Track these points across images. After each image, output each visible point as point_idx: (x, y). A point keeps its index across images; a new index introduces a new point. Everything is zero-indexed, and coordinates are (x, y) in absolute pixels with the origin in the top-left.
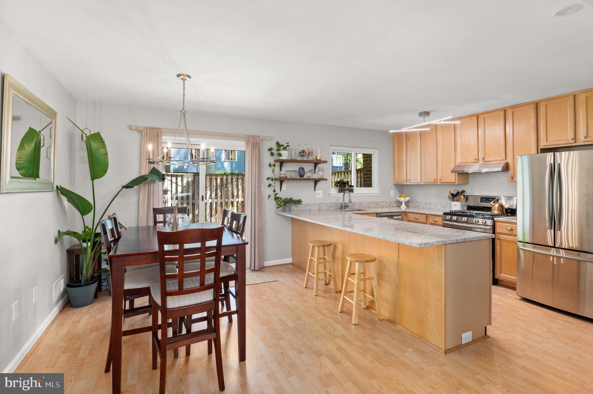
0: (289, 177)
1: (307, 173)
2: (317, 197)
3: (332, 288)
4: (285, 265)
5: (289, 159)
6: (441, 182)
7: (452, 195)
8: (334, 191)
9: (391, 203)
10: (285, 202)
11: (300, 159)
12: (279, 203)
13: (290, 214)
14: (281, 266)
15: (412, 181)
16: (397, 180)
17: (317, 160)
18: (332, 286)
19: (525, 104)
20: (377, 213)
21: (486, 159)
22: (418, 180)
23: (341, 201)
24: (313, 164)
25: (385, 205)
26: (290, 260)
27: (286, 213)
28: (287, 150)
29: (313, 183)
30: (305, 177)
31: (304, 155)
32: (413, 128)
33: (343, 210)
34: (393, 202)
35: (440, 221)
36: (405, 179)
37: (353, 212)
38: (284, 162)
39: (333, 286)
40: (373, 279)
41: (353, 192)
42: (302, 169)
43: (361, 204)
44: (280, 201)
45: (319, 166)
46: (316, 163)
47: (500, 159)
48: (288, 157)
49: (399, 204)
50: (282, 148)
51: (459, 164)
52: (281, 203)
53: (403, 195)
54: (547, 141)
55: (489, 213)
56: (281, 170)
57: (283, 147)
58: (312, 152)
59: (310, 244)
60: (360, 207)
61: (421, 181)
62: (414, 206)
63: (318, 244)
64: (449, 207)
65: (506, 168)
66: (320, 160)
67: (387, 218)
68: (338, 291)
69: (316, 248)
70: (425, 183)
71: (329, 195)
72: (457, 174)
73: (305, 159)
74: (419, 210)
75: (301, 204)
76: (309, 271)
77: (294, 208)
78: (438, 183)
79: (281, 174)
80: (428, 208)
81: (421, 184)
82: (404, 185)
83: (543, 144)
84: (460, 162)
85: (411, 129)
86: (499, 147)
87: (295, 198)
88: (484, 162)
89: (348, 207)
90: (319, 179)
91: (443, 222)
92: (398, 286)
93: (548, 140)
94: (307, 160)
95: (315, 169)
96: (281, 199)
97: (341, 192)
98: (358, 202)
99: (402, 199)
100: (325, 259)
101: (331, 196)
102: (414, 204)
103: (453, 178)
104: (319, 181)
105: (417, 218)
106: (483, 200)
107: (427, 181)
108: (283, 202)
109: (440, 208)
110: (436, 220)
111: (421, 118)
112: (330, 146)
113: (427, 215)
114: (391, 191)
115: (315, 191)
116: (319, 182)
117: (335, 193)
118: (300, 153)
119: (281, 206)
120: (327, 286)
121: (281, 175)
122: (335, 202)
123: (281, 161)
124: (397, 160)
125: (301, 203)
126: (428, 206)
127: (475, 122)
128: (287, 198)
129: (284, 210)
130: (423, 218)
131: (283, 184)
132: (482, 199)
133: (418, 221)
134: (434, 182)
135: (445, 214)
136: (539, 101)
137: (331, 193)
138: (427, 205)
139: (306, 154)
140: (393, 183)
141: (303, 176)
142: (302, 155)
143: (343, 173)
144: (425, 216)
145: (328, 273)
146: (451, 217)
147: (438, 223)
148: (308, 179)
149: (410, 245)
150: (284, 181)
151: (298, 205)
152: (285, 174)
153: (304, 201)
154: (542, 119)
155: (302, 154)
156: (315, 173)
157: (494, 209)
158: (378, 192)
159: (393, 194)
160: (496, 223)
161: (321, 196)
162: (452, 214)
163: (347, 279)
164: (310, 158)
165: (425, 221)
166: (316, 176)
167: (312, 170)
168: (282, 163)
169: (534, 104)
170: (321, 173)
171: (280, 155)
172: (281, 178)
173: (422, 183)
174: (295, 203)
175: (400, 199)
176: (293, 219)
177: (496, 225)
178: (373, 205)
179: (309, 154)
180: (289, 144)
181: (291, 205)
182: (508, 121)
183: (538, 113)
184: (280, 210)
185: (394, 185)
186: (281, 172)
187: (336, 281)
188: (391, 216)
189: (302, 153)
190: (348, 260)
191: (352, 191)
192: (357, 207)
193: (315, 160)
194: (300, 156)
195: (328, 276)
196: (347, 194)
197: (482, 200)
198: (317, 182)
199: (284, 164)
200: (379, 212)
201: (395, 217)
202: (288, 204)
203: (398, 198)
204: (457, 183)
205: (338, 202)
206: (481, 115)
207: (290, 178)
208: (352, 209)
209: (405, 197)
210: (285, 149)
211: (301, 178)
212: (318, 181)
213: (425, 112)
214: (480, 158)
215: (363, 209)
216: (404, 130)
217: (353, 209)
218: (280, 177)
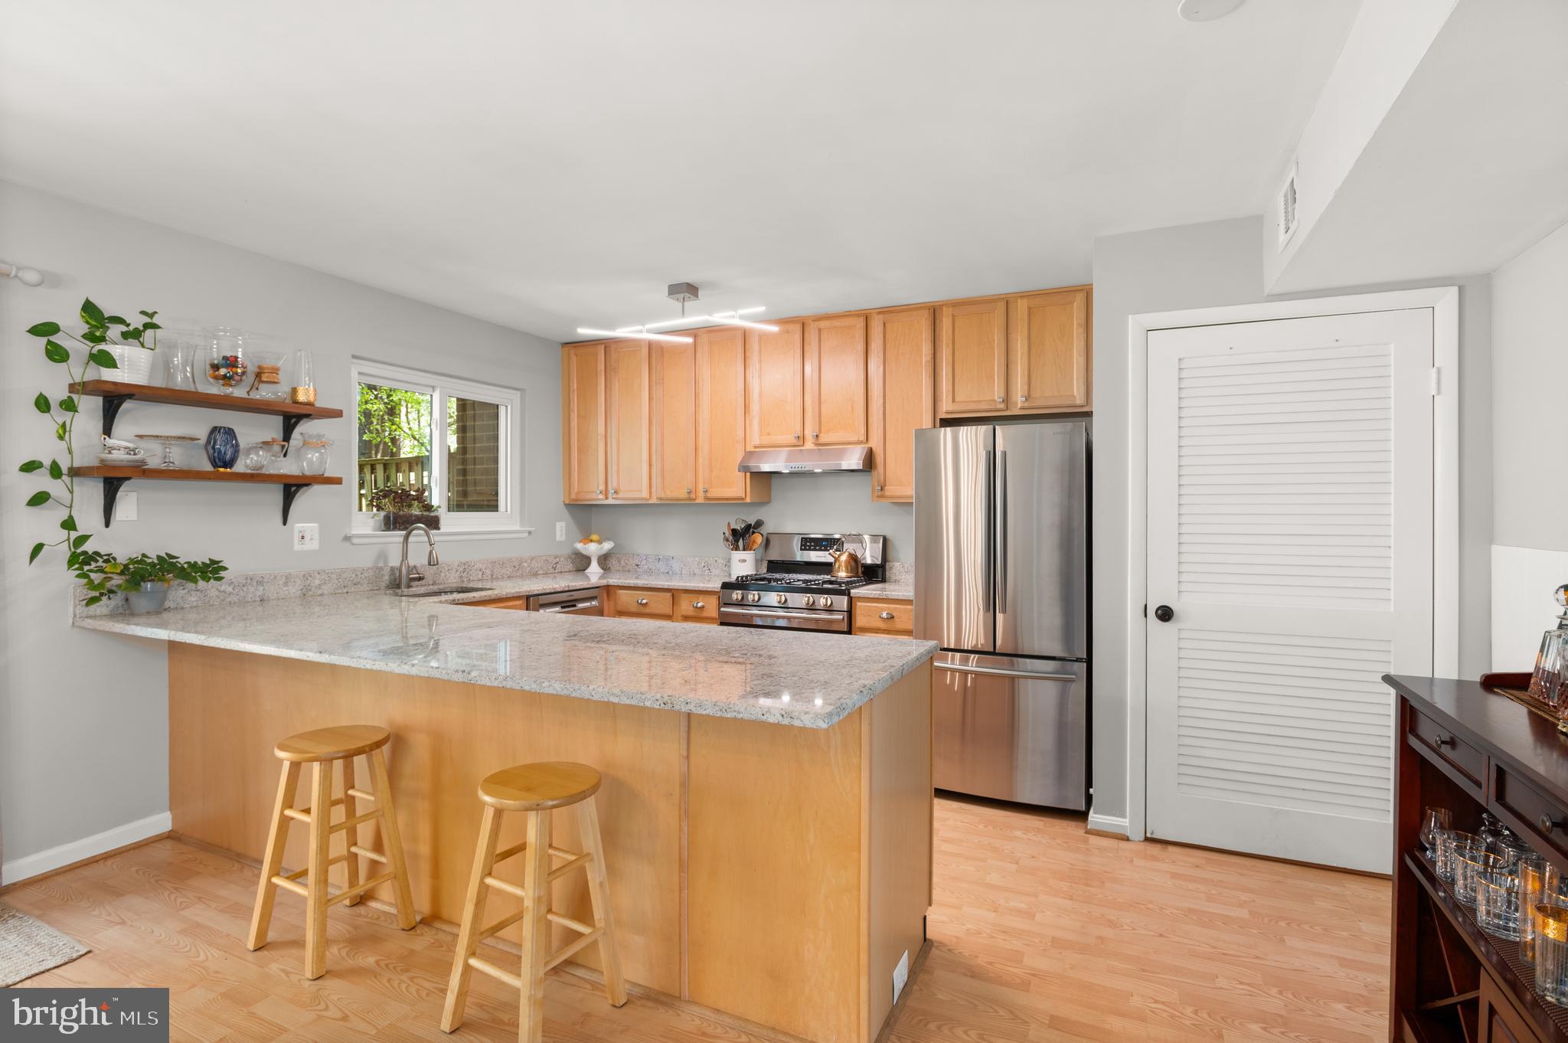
0: (154, 463)
1: (249, 451)
2: (297, 547)
3: (385, 913)
4: (134, 849)
5: (159, 383)
6: (706, 498)
7: (734, 532)
8: (365, 523)
9: (557, 560)
10: (133, 574)
11: (215, 389)
12: (96, 582)
13: (164, 625)
14: (109, 862)
15: (621, 495)
16: (576, 490)
17: (296, 402)
18: (385, 902)
19: (911, 307)
20: (528, 597)
21: (823, 439)
22: (641, 491)
23: (395, 561)
24: (279, 420)
25: (542, 569)
26: (162, 822)
27: (136, 625)
28: (143, 346)
29: (276, 496)
30: (239, 467)
31: (237, 378)
32: (648, 331)
33: (405, 593)
34: (562, 559)
35: (711, 606)
36: (602, 487)
37: (444, 597)
38: (130, 396)
39: (390, 904)
40: (592, 860)
41: (439, 529)
42: (226, 433)
43: (466, 567)
44: (101, 570)
45: (303, 428)
46: (292, 417)
47: (855, 439)
48: (151, 377)
49: (581, 562)
50: (114, 331)
51: (755, 447)
52: (111, 579)
53: (594, 537)
54: (953, 401)
55: (828, 577)
56: (107, 431)
57: (124, 328)
58: (275, 371)
59: (281, 754)
60: (461, 576)
61: (650, 493)
62: (623, 567)
63: (326, 750)
64: (720, 565)
65: (870, 462)
66: (310, 404)
67: (558, 609)
68: (418, 918)
69: (316, 767)
70: (661, 499)
71: (347, 538)
72: (748, 474)
73: (239, 392)
74: (637, 578)
75: (222, 578)
76: (276, 871)
77: (180, 593)
78: (697, 502)
79: (110, 450)
80: (662, 570)
81: (650, 502)
82: (592, 505)
83: (946, 408)
84: (757, 442)
85: (641, 331)
86: (852, 408)
87: (189, 552)
88: (816, 444)
89: (420, 579)
90: (304, 477)
91: (722, 609)
92: (683, 866)
93: (956, 400)
94: (246, 396)
95: (287, 437)
96: (109, 559)
97: (395, 529)
98: (456, 564)
99: (593, 549)
100: (350, 802)
101: (353, 544)
102: (622, 562)
103: (737, 486)
104: (307, 485)
105: (644, 601)
106: (808, 544)
107: (670, 494)
108: (122, 573)
109: (696, 571)
110: (699, 605)
111: (674, 304)
112: (354, 357)
113: (674, 594)
114: (557, 523)
115: (285, 523)
116: (305, 488)
117: (369, 531)
118: (215, 367)
119: (111, 591)
120: (361, 910)
121: (110, 453)
122: (371, 566)
123: (111, 388)
124: (578, 430)
125: (223, 574)
126: (663, 567)
127: (798, 337)
128: (144, 555)
129: (127, 612)
130: (662, 603)
131: (119, 494)
132: (806, 543)
133: (647, 610)
134: (686, 496)
135: (726, 586)
136: (941, 303)
137: (353, 533)
138: (661, 562)
139: (244, 373)
140: (562, 499)
141: (229, 464)
142: (225, 377)
143: (382, 466)
144: (669, 595)
145: (365, 854)
146: (742, 594)
147: (705, 614)
148: (255, 477)
149: (786, 721)
150: (129, 479)
151: (201, 584)
152: (133, 451)
153: (235, 566)
154: (944, 347)
155: (223, 371)
156: (285, 455)
157: (839, 567)
158: (517, 528)
159: (564, 531)
160: (856, 605)
161: (312, 545)
162: (742, 584)
163: (482, 882)
164: (265, 393)
165: (668, 610)
166: (288, 467)
167: (274, 441)
168: (114, 400)
169: (929, 309)
170: (313, 456)
171: (106, 360)
172: (106, 466)
173: (654, 501)
174: (189, 574)
175: (585, 548)
176: (173, 646)
177: (856, 608)
178: (504, 571)
179: (258, 375)
180: (156, 320)
181: (169, 587)
182: (873, 344)
183: (937, 332)
184: (105, 611)
185: (565, 505)
186: (110, 442)
187: (408, 886)
188: (567, 602)
189: (227, 368)
190: (484, 804)
191: (433, 523)
192: (453, 580)
193: (289, 401)
194: (216, 378)
195: (363, 869)
196: (419, 535)
197: (805, 545)
198: (296, 492)
199: (127, 405)
200: (536, 592)
201: (581, 605)
202: (149, 585)
203: (579, 546)
204: (748, 500)
205: (381, 565)
206: (812, 323)
207: (163, 467)
208: (435, 588)
209: (600, 542)
210: (133, 335)
211: (222, 470)
212: (299, 486)
213: (688, 283)
214: (809, 433)
215: (472, 585)
216: (621, 333)
217: (441, 587)
218: (102, 461)
